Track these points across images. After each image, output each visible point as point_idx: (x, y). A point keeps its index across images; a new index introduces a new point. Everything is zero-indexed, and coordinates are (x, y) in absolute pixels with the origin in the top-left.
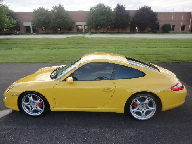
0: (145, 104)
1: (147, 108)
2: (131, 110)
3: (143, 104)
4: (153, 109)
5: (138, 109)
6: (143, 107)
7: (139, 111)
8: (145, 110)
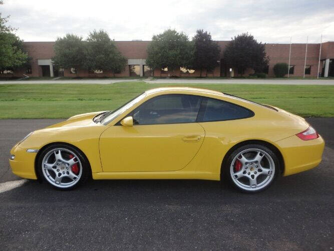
0: (256, 162)
1: (260, 170)
2: (232, 174)
3: (252, 163)
4: (270, 171)
5: (245, 172)
6: (251, 169)
7: (246, 175)
8: (256, 173)
